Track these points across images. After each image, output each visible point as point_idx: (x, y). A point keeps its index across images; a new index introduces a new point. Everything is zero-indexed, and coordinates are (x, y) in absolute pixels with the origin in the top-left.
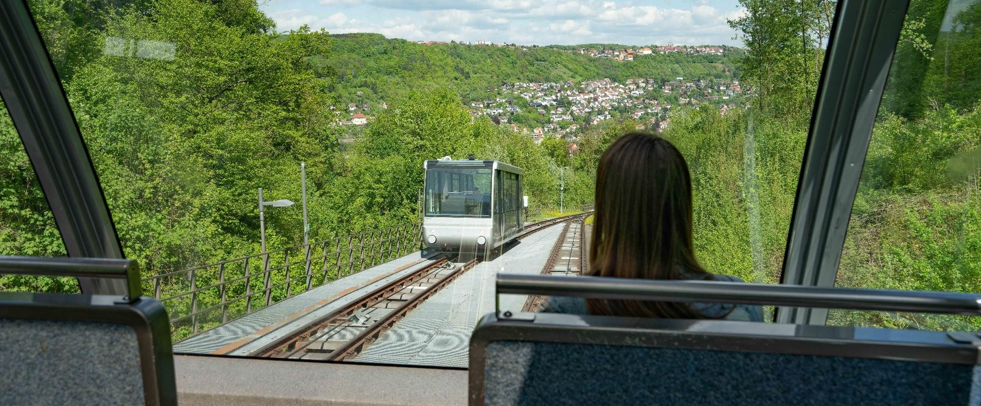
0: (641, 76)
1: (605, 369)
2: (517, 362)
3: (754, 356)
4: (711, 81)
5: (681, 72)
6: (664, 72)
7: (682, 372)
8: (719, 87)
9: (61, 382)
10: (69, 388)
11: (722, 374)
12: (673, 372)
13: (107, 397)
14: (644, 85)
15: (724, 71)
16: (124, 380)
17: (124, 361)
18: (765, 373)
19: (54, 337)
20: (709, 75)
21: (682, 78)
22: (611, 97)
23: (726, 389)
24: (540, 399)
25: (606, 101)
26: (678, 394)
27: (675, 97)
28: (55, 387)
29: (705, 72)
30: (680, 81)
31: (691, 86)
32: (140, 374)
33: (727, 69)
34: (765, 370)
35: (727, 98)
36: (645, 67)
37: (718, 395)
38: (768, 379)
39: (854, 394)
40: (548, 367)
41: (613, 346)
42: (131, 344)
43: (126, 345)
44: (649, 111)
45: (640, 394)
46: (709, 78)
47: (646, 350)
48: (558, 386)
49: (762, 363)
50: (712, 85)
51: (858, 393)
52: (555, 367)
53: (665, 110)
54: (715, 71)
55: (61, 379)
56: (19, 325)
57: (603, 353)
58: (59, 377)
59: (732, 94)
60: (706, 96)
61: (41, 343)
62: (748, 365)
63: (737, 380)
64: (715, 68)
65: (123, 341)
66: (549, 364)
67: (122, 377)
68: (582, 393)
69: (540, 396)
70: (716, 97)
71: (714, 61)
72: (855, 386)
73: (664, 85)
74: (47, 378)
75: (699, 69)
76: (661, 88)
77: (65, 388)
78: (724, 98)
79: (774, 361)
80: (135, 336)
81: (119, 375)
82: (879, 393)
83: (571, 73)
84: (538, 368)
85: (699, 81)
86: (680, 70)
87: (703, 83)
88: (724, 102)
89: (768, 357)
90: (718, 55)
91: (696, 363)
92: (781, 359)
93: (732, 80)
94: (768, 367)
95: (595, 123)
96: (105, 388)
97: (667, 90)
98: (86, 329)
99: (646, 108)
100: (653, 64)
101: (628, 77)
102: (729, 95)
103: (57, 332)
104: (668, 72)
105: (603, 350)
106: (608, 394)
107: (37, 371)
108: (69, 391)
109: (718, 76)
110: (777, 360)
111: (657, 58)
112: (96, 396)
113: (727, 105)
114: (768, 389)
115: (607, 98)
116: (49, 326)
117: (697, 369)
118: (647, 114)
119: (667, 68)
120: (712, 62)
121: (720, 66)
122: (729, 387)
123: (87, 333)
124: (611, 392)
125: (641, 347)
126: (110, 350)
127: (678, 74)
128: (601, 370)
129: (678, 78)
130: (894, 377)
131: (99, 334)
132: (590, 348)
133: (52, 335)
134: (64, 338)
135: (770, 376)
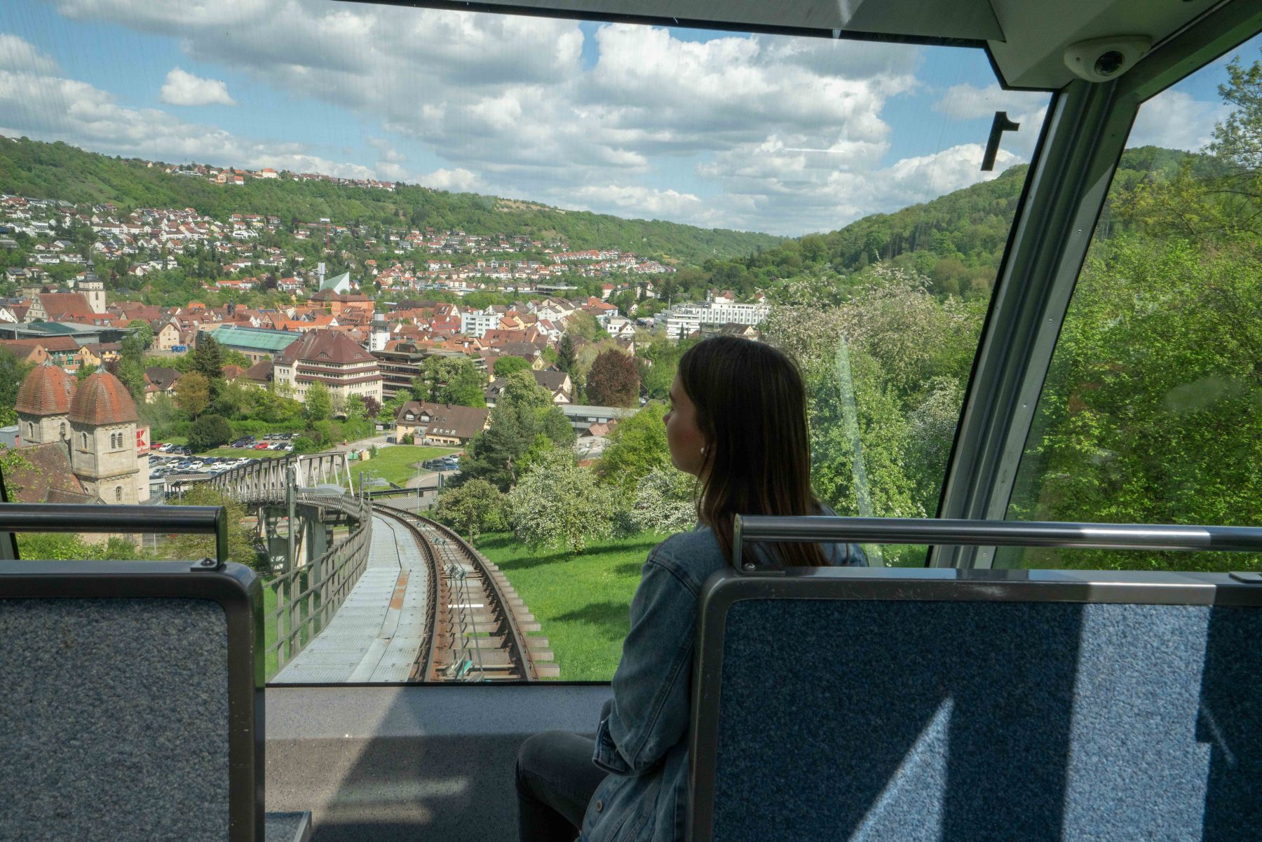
0: (256, 211)
1: (872, 631)
2: (764, 628)
3: (1041, 607)
4: (377, 228)
5: (328, 211)
6: (299, 209)
7: (961, 630)
8: (388, 237)
9: (91, 693)
10: (102, 702)
11: (1005, 631)
12: (950, 631)
13: (166, 712)
14: (259, 225)
15: (396, 214)
16: (199, 684)
17: (202, 655)
18: (1051, 627)
19: (89, 623)
20: (373, 218)
21: (328, 220)
22: (189, 235)
23: (1010, 649)
24: (791, 675)
25: (176, 242)
26: (954, 659)
27: (313, 245)
28: (78, 702)
29: (368, 214)
30: (326, 223)
31: (342, 232)
32: (225, 674)
33: (401, 212)
34: (1052, 624)
35: (402, 252)
36: (264, 198)
37: (1000, 657)
38: (1055, 634)
39: (1145, 647)
40: (802, 633)
41: (881, 601)
42: (217, 629)
43: (206, 631)
44: (262, 262)
45: (911, 661)
46: (373, 223)
47: (919, 604)
48: (813, 657)
49: (1048, 614)
50: (378, 233)
51: (1149, 646)
52: (811, 632)
53: (294, 263)
54: (382, 214)
55: (90, 689)
56: (29, 608)
57: (870, 612)
58: (89, 685)
59: (409, 248)
60: (368, 247)
61: (64, 634)
62: (1033, 618)
63: (1021, 637)
64: (383, 209)
65: (201, 625)
66: (803, 628)
67: (196, 679)
68: (842, 664)
69: (791, 671)
70: (383, 250)
71: (382, 199)
72: (1146, 638)
73: (297, 228)
74: (66, 689)
75: (357, 208)
76: (292, 232)
77: (97, 703)
78: (397, 252)
79: (1061, 612)
80: (223, 617)
81: (191, 676)
82: (1171, 644)
83: (114, 193)
84: (790, 634)
85: (357, 225)
86: (326, 207)
87: (362, 230)
88: (398, 258)
89: (1055, 607)
90: (387, 191)
91: (976, 618)
92: (1069, 610)
93: (409, 228)
94: (1055, 620)
95: (139, 272)
96: (164, 699)
97: (301, 236)
98: (144, 610)
99: (257, 257)
100: (280, 194)
101: (233, 211)
102: (404, 249)
103: (96, 616)
104: (305, 207)
105: (871, 608)
106: (874, 663)
107: (50, 680)
108: (103, 707)
109: (387, 221)
110: (1065, 610)
111: (287, 186)
112: (148, 710)
113: (401, 263)
114: (1054, 646)
115: (181, 236)
116: (81, 606)
117: (977, 626)
118: (258, 267)
119: (304, 203)
120: (379, 201)
121: (391, 207)
122: (1012, 646)
123: (146, 615)
124: (877, 661)
125: (916, 602)
126: (179, 640)
127: (324, 214)
128: (867, 633)
129: (322, 220)
130: (1186, 624)
131: (165, 616)
132: (854, 605)
133: (85, 621)
134: (104, 624)
135: (1057, 630)
